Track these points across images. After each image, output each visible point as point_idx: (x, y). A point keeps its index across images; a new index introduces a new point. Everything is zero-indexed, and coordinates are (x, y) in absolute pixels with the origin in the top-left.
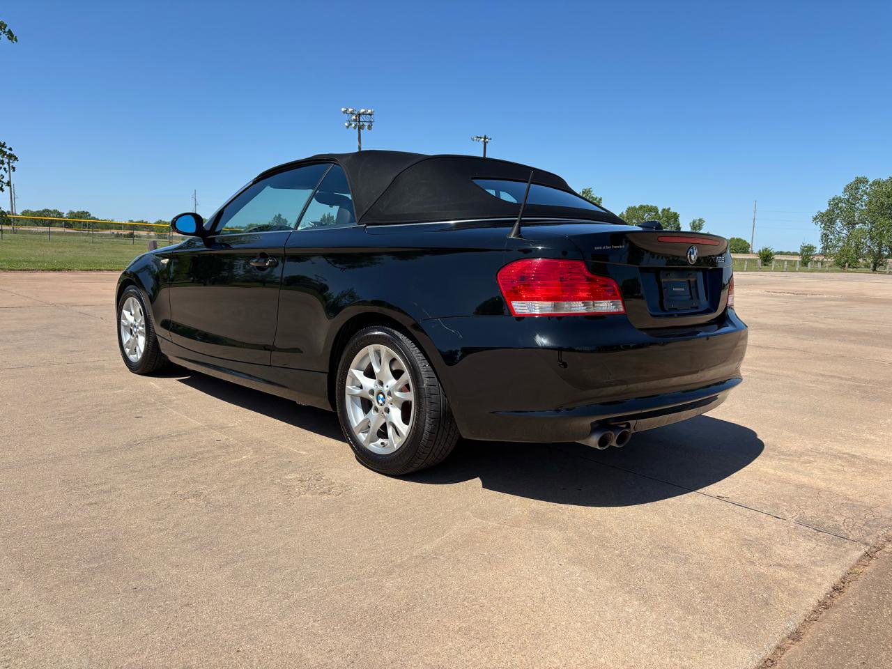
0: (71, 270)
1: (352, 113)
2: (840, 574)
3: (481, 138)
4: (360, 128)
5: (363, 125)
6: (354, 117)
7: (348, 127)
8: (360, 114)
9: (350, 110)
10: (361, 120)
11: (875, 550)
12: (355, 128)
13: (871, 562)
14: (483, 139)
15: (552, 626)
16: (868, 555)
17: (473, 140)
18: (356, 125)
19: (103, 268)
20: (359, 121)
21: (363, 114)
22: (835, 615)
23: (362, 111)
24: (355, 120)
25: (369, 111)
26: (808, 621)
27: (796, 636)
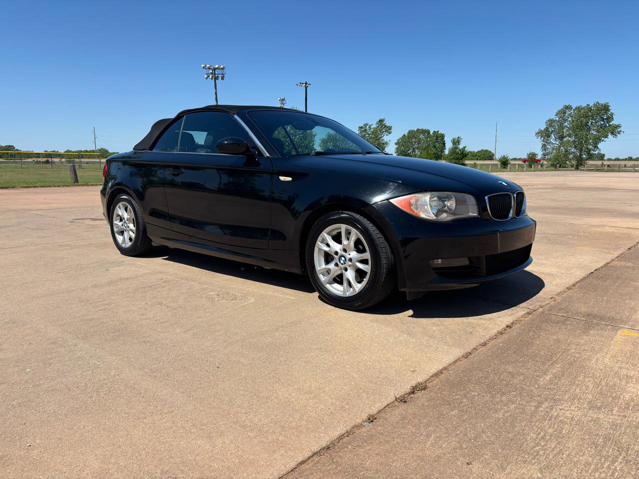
0: (14, 187)
1: (209, 68)
2: (511, 321)
3: (303, 84)
4: (216, 79)
5: (218, 77)
6: (211, 71)
7: (207, 78)
8: (215, 69)
9: (208, 66)
10: (216, 73)
11: (532, 311)
12: (212, 79)
13: (530, 316)
14: (304, 85)
15: (363, 345)
16: (529, 313)
17: (297, 85)
18: (212, 77)
19: (37, 185)
20: (215, 74)
21: (217, 68)
22: (505, 336)
23: (217, 66)
24: (212, 73)
25: (222, 66)
26: (491, 339)
27: (484, 344)
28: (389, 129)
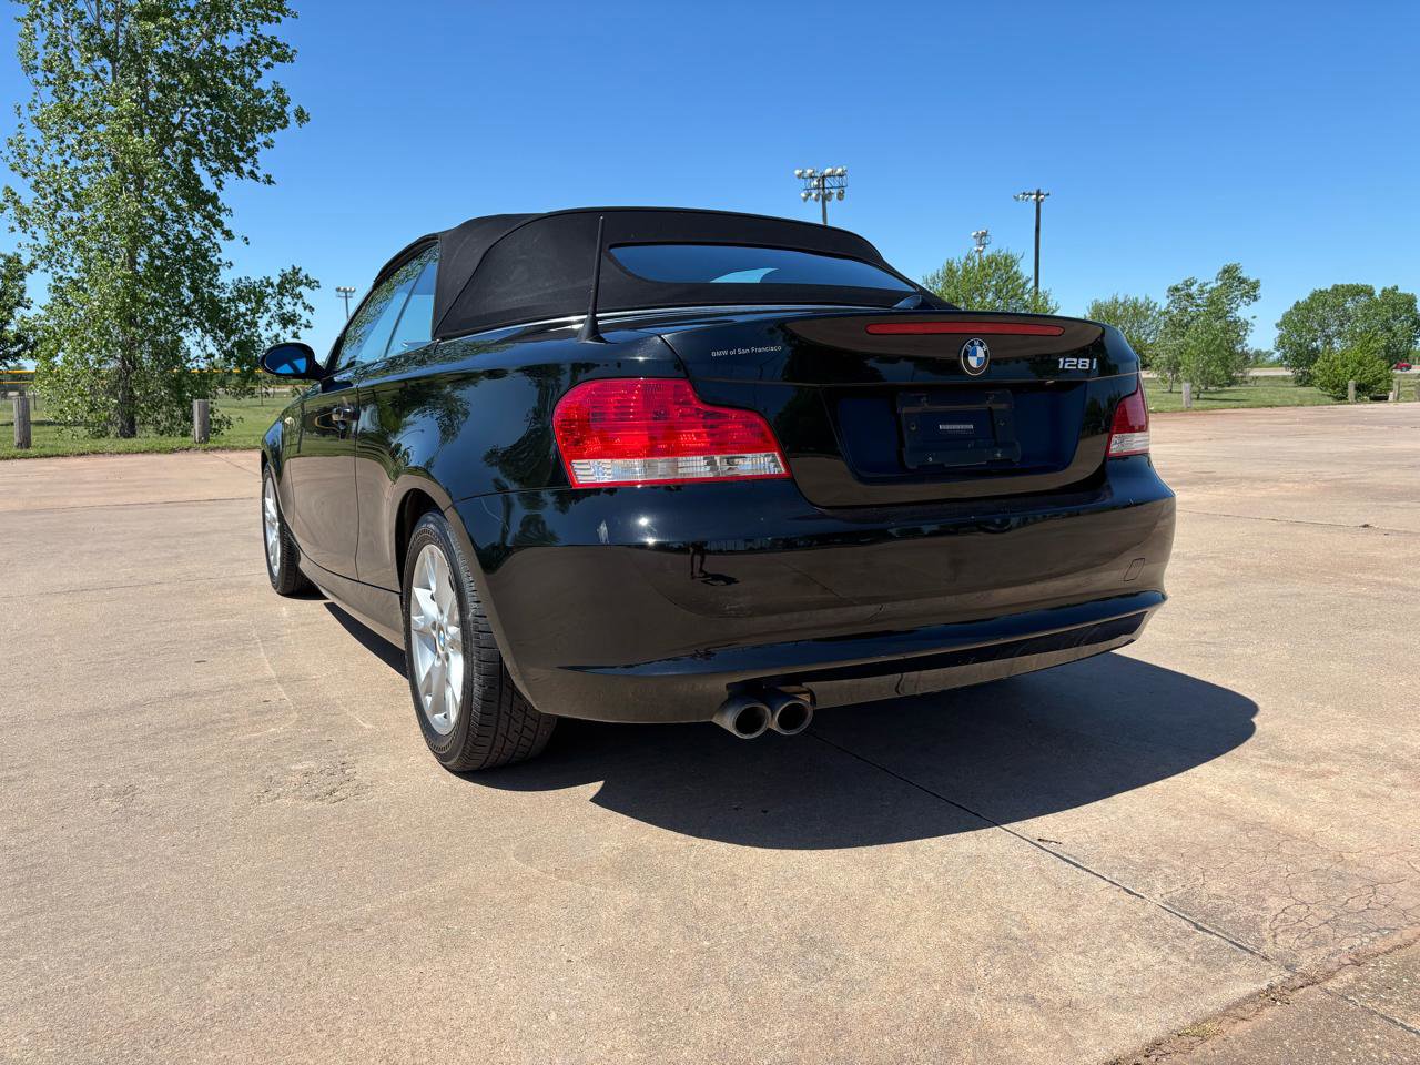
1: (811, 177)
3: (1031, 195)
4: (826, 198)
5: (830, 193)
6: (816, 183)
7: (805, 199)
8: (824, 177)
9: (809, 171)
10: (827, 185)
11: (1300, 982)
12: (817, 200)
14: (1034, 197)
17: (1017, 198)
18: (818, 195)
20: (824, 188)
21: (829, 176)
23: (828, 170)
24: (817, 187)
25: (839, 170)
28: (1251, 291)
